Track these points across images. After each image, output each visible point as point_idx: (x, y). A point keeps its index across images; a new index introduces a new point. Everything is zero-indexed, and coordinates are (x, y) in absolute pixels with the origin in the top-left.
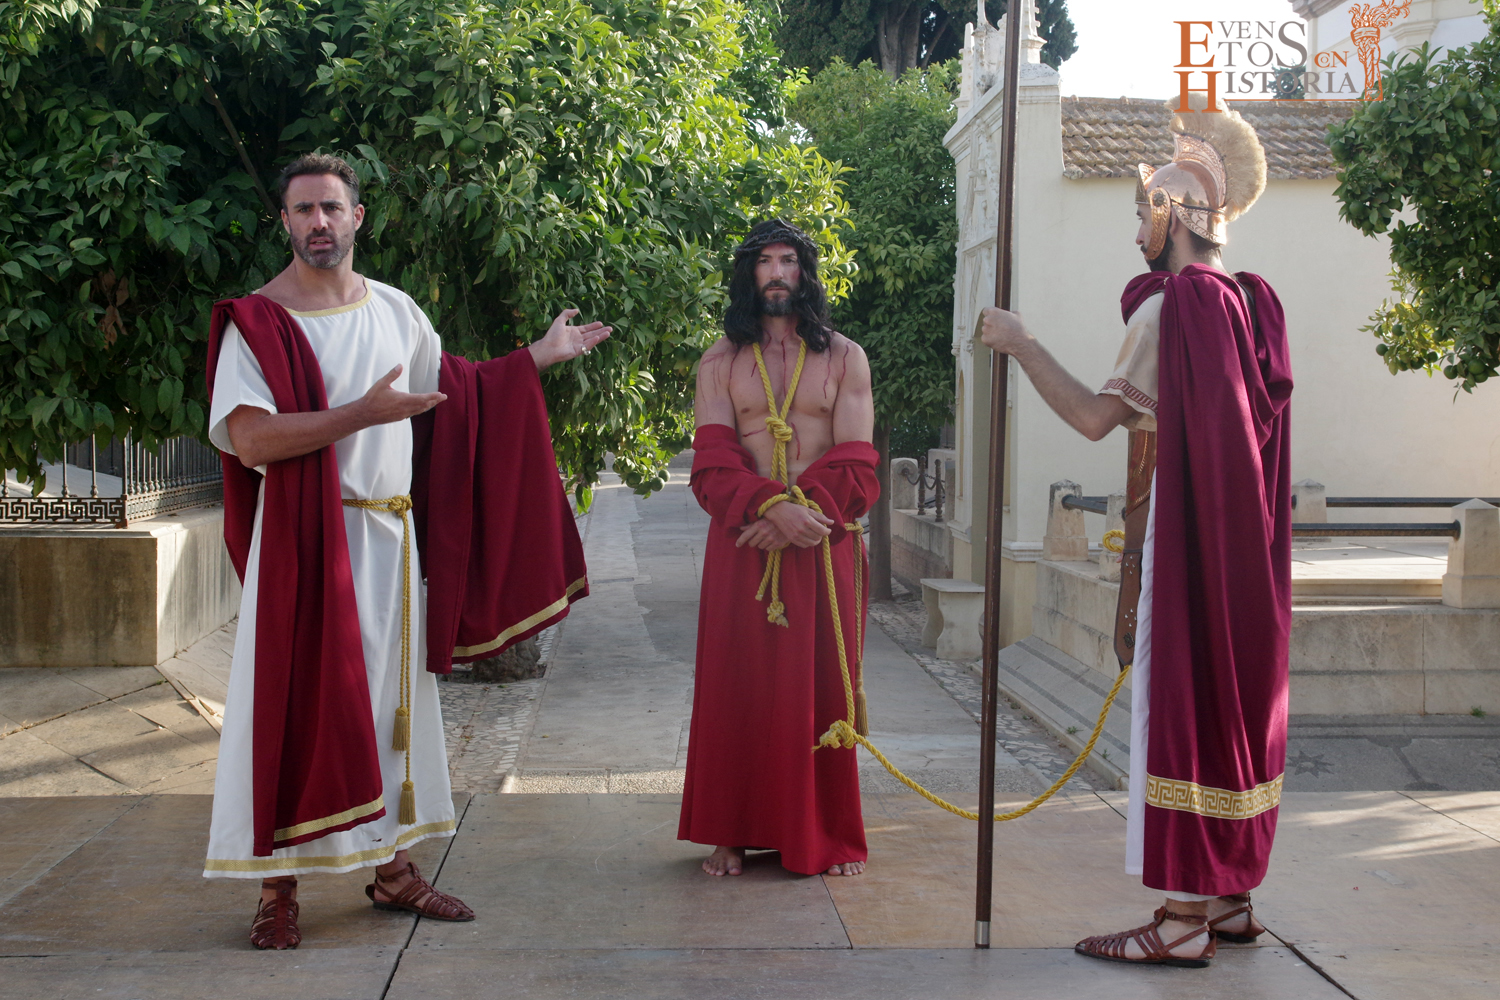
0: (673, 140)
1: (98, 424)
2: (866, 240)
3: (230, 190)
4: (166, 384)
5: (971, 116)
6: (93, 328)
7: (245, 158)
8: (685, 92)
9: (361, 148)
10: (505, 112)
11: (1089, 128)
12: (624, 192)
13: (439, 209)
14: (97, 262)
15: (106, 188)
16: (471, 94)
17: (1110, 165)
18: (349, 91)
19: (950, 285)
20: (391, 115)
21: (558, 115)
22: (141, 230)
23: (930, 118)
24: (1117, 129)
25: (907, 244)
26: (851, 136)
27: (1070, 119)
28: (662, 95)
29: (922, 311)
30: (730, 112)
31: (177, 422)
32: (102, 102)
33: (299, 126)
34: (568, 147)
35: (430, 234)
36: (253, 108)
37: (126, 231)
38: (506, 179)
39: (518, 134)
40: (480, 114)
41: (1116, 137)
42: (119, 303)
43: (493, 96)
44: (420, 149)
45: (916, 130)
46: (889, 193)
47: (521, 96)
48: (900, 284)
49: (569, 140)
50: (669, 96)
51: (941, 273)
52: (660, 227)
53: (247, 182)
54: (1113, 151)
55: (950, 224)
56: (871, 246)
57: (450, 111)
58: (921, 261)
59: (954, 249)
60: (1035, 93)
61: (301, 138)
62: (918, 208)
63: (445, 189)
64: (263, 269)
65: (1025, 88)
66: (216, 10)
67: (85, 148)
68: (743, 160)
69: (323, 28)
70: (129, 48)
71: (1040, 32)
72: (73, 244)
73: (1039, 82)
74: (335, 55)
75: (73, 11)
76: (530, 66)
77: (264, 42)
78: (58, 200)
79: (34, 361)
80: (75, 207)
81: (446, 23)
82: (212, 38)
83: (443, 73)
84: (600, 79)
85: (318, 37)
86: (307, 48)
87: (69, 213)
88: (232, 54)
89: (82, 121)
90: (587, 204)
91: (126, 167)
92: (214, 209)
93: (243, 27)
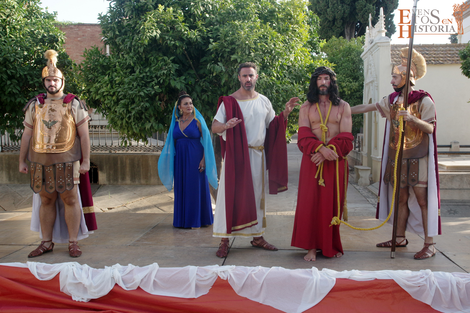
0: (292, 59)
1: (160, 128)
2: (340, 81)
3: (189, 74)
5: (368, 50)
6: (159, 107)
7: (193, 67)
8: (295, 47)
9: (219, 63)
10: (252, 54)
11: (398, 52)
12: (280, 72)
14: (160, 91)
15: (162, 74)
16: (244, 50)
18: (216, 50)
19: (362, 92)
20: (226, 55)
21: (265, 54)
22: (169, 84)
23: (357, 51)
25: (351, 82)
26: (337, 56)
27: (393, 50)
28: (289, 48)
29: (355, 99)
30: (306, 52)
32: (161, 54)
33: (205, 58)
34: (267, 62)
35: (235, 83)
36: (194, 54)
37: (166, 84)
39: (255, 59)
40: (246, 54)
42: (164, 101)
43: (249, 50)
44: (232, 63)
45: (353, 54)
46: (347, 70)
47: (256, 50)
48: (349, 92)
49: (267, 60)
50: (291, 48)
51: (360, 89)
52: (289, 80)
53: (193, 72)
55: (362, 77)
56: (342, 83)
57: (239, 54)
58: (355, 86)
59: (363, 83)
60: (384, 44)
61: (205, 61)
62: (354, 73)
64: (197, 92)
65: (381, 43)
66: (186, 32)
67: (157, 65)
68: (309, 63)
69: (210, 35)
70: (167, 42)
71: (385, 28)
72: (155, 87)
73: (385, 41)
74: (213, 42)
75: (155, 35)
76: (258, 43)
77: (197, 39)
78: (151, 77)
79: (146, 114)
80: (155, 79)
81: (239, 33)
82: (185, 39)
83: (238, 45)
84: (275, 45)
85: (209, 38)
86: (206, 40)
87: (154, 80)
88: (189, 42)
89: (157, 59)
90: (272, 75)
91: (165, 70)
92: (185, 78)
93: (192, 36)
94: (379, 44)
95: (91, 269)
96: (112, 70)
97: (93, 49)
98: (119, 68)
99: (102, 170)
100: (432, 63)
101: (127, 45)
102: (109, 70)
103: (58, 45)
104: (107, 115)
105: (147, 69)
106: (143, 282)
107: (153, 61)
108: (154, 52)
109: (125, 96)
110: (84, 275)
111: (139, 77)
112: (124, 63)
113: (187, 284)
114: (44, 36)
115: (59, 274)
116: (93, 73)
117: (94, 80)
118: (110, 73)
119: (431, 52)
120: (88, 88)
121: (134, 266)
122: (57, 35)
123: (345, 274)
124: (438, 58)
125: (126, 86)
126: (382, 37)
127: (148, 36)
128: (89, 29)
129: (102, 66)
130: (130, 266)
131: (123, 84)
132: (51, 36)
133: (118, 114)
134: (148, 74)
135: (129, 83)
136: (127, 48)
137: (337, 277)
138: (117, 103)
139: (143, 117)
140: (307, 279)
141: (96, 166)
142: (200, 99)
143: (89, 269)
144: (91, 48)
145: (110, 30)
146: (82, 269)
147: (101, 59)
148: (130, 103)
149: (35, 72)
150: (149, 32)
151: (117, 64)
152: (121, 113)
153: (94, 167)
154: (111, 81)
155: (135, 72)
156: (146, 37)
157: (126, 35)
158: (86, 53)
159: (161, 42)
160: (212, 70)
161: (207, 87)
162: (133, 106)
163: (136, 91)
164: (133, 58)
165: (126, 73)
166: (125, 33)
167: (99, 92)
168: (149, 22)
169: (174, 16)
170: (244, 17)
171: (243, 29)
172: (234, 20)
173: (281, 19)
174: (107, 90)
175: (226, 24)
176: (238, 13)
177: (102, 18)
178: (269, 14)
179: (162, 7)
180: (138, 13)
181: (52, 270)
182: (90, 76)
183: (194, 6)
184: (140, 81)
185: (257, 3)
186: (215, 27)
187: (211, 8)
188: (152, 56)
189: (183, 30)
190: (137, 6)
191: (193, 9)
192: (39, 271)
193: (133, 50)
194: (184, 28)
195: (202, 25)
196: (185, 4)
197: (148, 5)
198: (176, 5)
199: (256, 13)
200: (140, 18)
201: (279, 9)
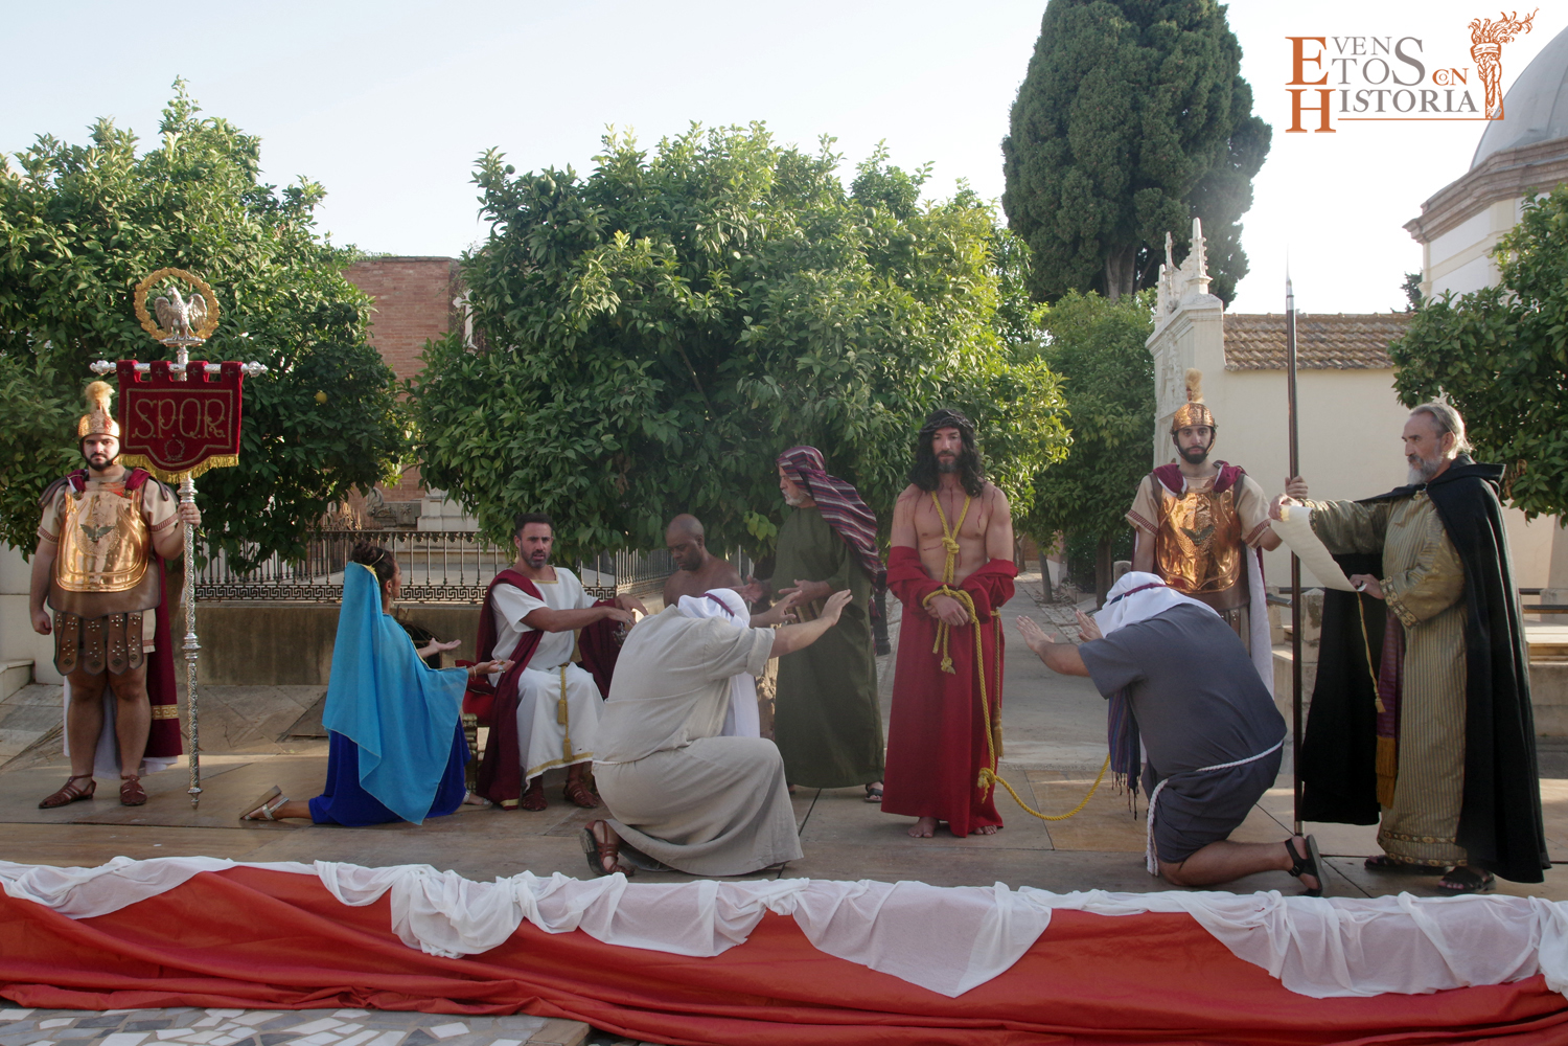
0: (955, 363)
1: (615, 542)
2: (1091, 413)
3: (689, 402)
4: (652, 517)
5: (1163, 329)
6: (612, 487)
7: (697, 382)
8: (962, 333)
9: (766, 378)
10: (851, 354)
11: (1244, 335)
12: (923, 399)
13: (812, 412)
14: (616, 448)
15: (621, 406)
16: (831, 343)
17: (1258, 361)
18: (759, 342)
19: (1151, 442)
20: (783, 357)
21: (883, 354)
22: (640, 427)
23: (1136, 329)
24: (1264, 336)
25: (1121, 415)
26: (1082, 342)
27: (1230, 329)
28: (945, 335)
29: (1131, 460)
30: (991, 342)
31: (658, 541)
32: (618, 355)
33: (729, 364)
34: (889, 373)
35: (806, 426)
36: (702, 353)
37: (630, 431)
38: (852, 394)
39: (859, 367)
40: (836, 355)
42: (626, 471)
43: (844, 345)
44: (800, 376)
45: (1126, 337)
46: (1108, 380)
47: (860, 344)
48: (1116, 442)
49: (889, 368)
50: (952, 336)
51: (1145, 435)
53: (699, 398)
54: (1261, 351)
55: (1150, 401)
56: (1096, 417)
57: (819, 354)
58: (1130, 426)
59: (1153, 418)
60: (1205, 314)
61: (729, 370)
62: (1129, 390)
63: (815, 401)
64: (708, 450)
65: (1197, 311)
66: (684, 300)
67: (609, 382)
68: (999, 373)
69: (744, 306)
70: (635, 324)
71: (1208, 273)
72: (603, 438)
73: (1207, 307)
74: (752, 324)
75: (606, 306)
76: (866, 325)
77: (710, 317)
78: (594, 413)
79: (580, 506)
80: (604, 416)
81: (816, 302)
82: (682, 317)
83: (814, 331)
84: (909, 331)
85: (741, 313)
86: (734, 319)
87: (600, 420)
88: (691, 323)
89: (608, 367)
90: (900, 407)
91: (632, 393)
92: (680, 415)
93: (698, 309)
94: (1191, 315)
95: (465, 881)
96: (493, 392)
97: (447, 341)
98: (511, 387)
100: (1336, 367)
101: (534, 333)
102: (484, 391)
103: (356, 328)
104: (475, 507)
105: (585, 392)
106: (589, 918)
107: (599, 372)
108: (601, 349)
109: (527, 459)
110: (448, 896)
111: (563, 413)
112: (524, 376)
113: (694, 923)
114: (322, 308)
115: (390, 889)
116: (446, 401)
117: (446, 420)
118: (486, 400)
119: (1334, 337)
120: (429, 438)
121: (566, 878)
122: (354, 305)
123: (1075, 900)
124: (1350, 351)
125: (531, 435)
126: (1200, 297)
127: (589, 311)
128: (411, 272)
129: (468, 383)
130: (558, 878)
131: (521, 428)
132: (340, 306)
133: (505, 505)
134: (587, 404)
135: (537, 429)
136: (532, 338)
137: (1055, 907)
138: (504, 476)
139: (572, 512)
140: (982, 911)
142: (717, 467)
143: (459, 883)
144: (441, 338)
145: (490, 293)
146: (442, 882)
147: (465, 365)
148: (538, 478)
149: (297, 398)
150: (591, 300)
151: (508, 378)
152: (516, 504)
154: (492, 421)
155: (552, 400)
156: (584, 313)
157: (531, 304)
158: (428, 349)
159: (619, 323)
160: (749, 394)
161: (734, 437)
162: (547, 486)
163: (556, 448)
164: (547, 363)
165: (529, 402)
166: (529, 301)
167: (459, 449)
168: (592, 276)
169: (653, 258)
170: (831, 260)
171: (827, 290)
172: (806, 269)
173: (926, 262)
174: (480, 444)
175: (784, 278)
176: (816, 248)
177: (470, 263)
178: (892, 249)
179: (624, 237)
180: (563, 252)
181: (373, 881)
182: (437, 408)
183: (702, 232)
184: (567, 421)
185: (863, 222)
186: (757, 284)
187: (745, 236)
188: (598, 359)
189: (676, 294)
190: (561, 235)
191: (700, 239)
192: (344, 884)
193: (548, 344)
194: (678, 291)
195: (724, 279)
196: (682, 227)
197: (588, 232)
198: (658, 229)
199: (862, 249)
200: (569, 266)
201: (919, 236)
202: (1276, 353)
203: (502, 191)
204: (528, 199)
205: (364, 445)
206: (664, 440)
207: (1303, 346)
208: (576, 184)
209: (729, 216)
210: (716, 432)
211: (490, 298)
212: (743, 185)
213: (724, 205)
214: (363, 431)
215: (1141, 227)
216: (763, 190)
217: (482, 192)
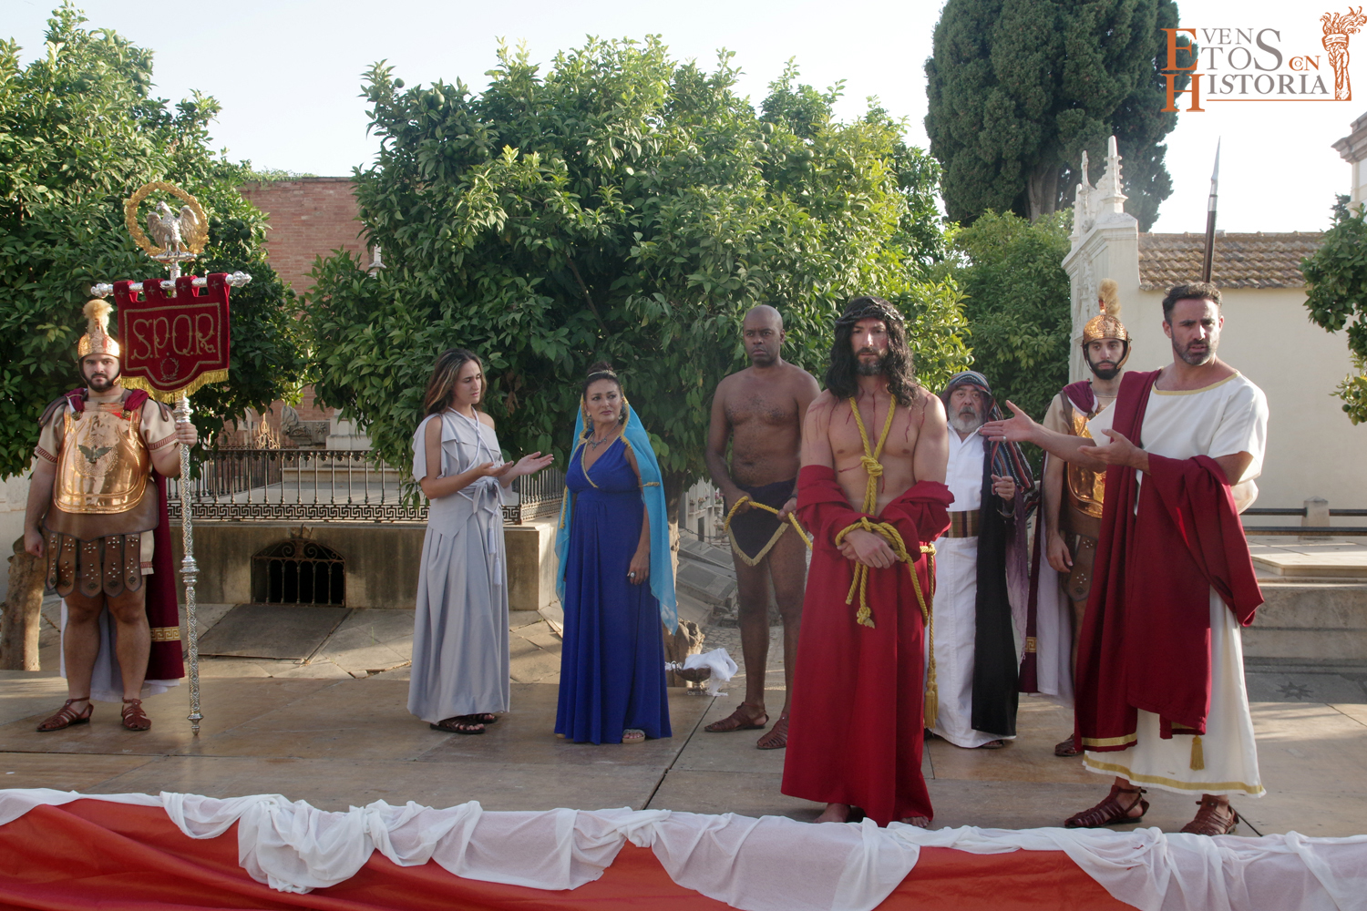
0: (852, 281)
2: (1006, 333)
3: (581, 320)
4: (542, 438)
5: (1080, 247)
6: (501, 406)
7: (590, 302)
8: (859, 250)
9: (656, 295)
10: (742, 271)
11: (1160, 255)
12: (818, 316)
13: (701, 331)
14: (504, 367)
15: (509, 323)
16: (723, 260)
18: (650, 260)
19: (1066, 363)
20: (674, 274)
21: (776, 271)
22: (528, 346)
23: (1052, 249)
24: (1181, 255)
25: (1037, 335)
26: (999, 262)
27: (1147, 249)
28: (843, 254)
29: (1046, 380)
30: (893, 261)
32: (507, 271)
33: (621, 282)
34: (782, 290)
35: (697, 345)
36: (595, 270)
37: (519, 348)
39: (751, 284)
40: (728, 272)
41: (1179, 261)
43: (735, 261)
44: (691, 294)
45: (1042, 257)
46: (1024, 300)
47: (751, 260)
48: (1031, 362)
49: (783, 286)
50: (850, 254)
51: (1060, 355)
53: (591, 316)
55: (1066, 320)
56: (1011, 337)
57: (710, 271)
58: (1046, 346)
59: (1069, 338)
60: (1119, 233)
61: (624, 287)
62: (1044, 310)
63: (706, 318)
65: (1112, 230)
66: (573, 216)
67: (498, 300)
68: (900, 292)
69: (635, 223)
70: (524, 241)
71: (1123, 191)
72: (491, 356)
73: (1122, 225)
74: (642, 240)
75: (493, 223)
76: (758, 242)
77: (600, 232)
78: (483, 331)
80: (492, 334)
81: (708, 218)
82: (571, 232)
83: (706, 248)
84: (802, 247)
85: (632, 228)
86: (624, 235)
87: (489, 338)
88: (583, 241)
89: (497, 284)
90: (793, 325)
91: (518, 311)
92: (571, 333)
93: (589, 225)
94: (1105, 235)
95: (316, 811)
96: (384, 310)
97: (337, 258)
98: (401, 305)
99: (354, 569)
100: (1253, 286)
101: (422, 249)
102: (377, 309)
103: (249, 245)
104: (369, 426)
105: (473, 309)
106: (442, 849)
107: (489, 290)
108: (490, 265)
109: (414, 378)
110: (297, 827)
111: (451, 331)
112: (415, 293)
113: (551, 855)
114: (214, 224)
115: (238, 821)
116: (336, 319)
117: (337, 337)
118: (377, 317)
119: (1252, 256)
120: (322, 356)
121: (420, 807)
122: (247, 221)
123: (945, 837)
124: (1268, 270)
125: (418, 352)
126: (1115, 216)
127: (475, 227)
128: (331, 192)
129: (360, 301)
130: (412, 807)
131: (410, 347)
132: (232, 222)
133: (395, 423)
134: (475, 322)
135: (426, 346)
136: (421, 255)
137: (924, 845)
138: (394, 395)
140: (848, 849)
141: (339, 558)
143: (310, 814)
144: (333, 255)
145: (381, 209)
146: (293, 812)
147: (355, 282)
150: (477, 215)
151: (397, 295)
152: (405, 422)
153: (335, 561)
154: (381, 340)
155: (441, 317)
156: (470, 229)
157: (422, 221)
158: (319, 266)
159: (508, 240)
160: (638, 311)
161: (626, 355)
164: (436, 280)
165: (418, 319)
167: (349, 367)
168: (478, 191)
169: (543, 174)
170: (725, 175)
171: (719, 206)
172: (698, 185)
173: (824, 178)
174: (369, 361)
175: (678, 195)
176: (710, 164)
177: (361, 179)
178: (790, 165)
179: (512, 152)
180: (452, 167)
181: (219, 813)
182: (328, 326)
183: (594, 147)
184: (454, 339)
185: (760, 137)
186: (650, 201)
187: (639, 152)
188: (487, 276)
189: (565, 211)
190: (449, 150)
191: (591, 154)
192: (190, 816)
193: (436, 260)
194: (566, 205)
195: (614, 195)
196: (574, 143)
197: (478, 147)
198: (549, 144)
199: (756, 165)
200: (458, 182)
201: (817, 152)
202: (1192, 272)
203: (391, 104)
204: (417, 113)
205: (258, 363)
206: (553, 358)
207: (1220, 265)
208: (467, 99)
209: (622, 131)
210: (607, 350)
211: (381, 214)
212: (635, 99)
213: (617, 120)
214: (257, 349)
215: (1063, 149)
216: (655, 104)
217: (372, 106)
